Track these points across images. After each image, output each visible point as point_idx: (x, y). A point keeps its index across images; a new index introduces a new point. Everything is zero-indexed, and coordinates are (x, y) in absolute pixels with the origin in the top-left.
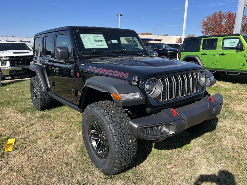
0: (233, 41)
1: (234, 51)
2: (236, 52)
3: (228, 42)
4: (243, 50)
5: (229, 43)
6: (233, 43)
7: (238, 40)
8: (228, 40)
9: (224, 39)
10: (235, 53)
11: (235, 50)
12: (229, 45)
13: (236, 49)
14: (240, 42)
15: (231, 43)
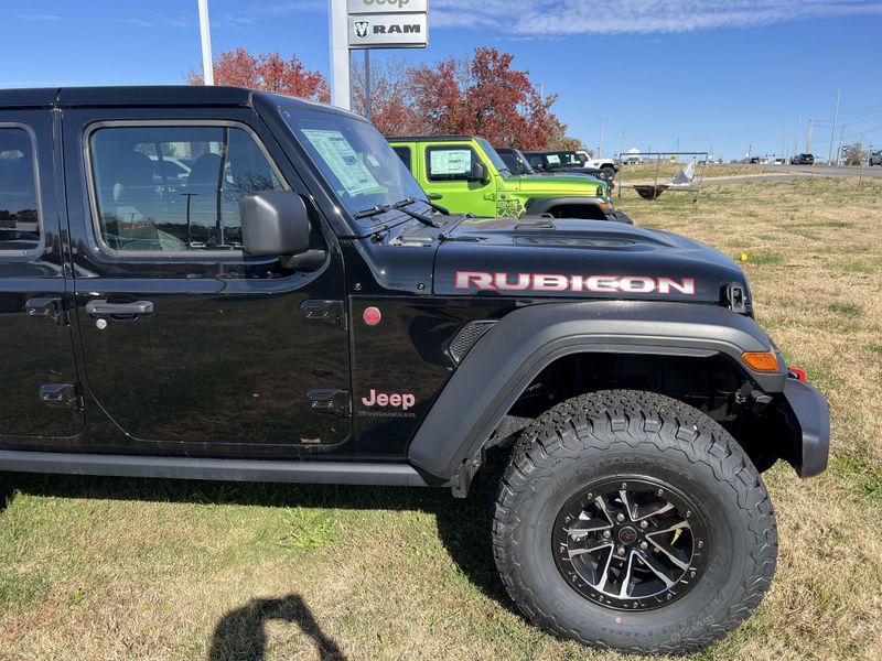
0: (455, 154)
1: (463, 187)
2: (470, 188)
3: (442, 160)
4: (489, 182)
5: (446, 161)
6: (456, 161)
7: (469, 152)
8: (442, 152)
9: (429, 150)
10: (467, 190)
11: (466, 183)
12: (447, 167)
13: (469, 180)
14: (475, 158)
15: (450, 161)
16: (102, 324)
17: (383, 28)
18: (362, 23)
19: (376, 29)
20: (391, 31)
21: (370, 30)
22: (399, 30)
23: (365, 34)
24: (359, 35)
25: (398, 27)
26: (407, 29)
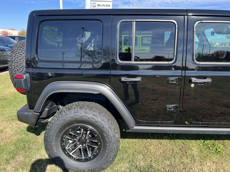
16: (193, 85)
17: (100, 5)
18: (94, 3)
19: (98, 5)
20: (102, 6)
21: (97, 6)
22: (104, 6)
23: (95, 6)
24: (93, 7)
25: (104, 5)
26: (107, 5)
